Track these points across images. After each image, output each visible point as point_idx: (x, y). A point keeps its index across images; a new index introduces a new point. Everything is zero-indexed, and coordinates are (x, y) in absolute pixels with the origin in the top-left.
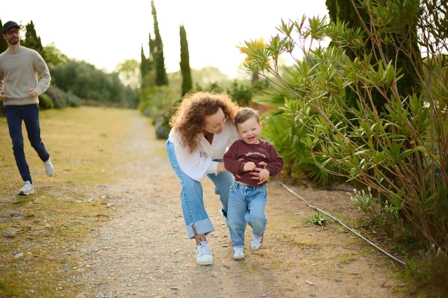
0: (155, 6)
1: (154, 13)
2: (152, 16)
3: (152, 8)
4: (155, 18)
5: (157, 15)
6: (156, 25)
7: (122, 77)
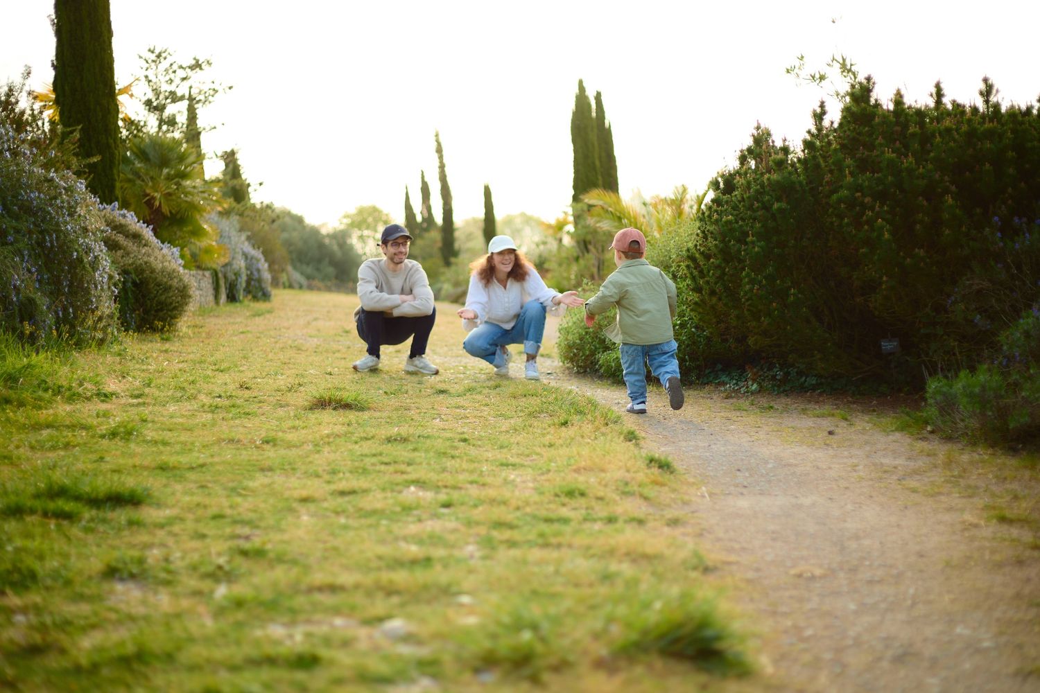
0: (441, 140)
1: (439, 150)
2: (436, 155)
3: (436, 143)
4: (441, 157)
5: (444, 153)
6: (442, 167)
7: (354, 241)
